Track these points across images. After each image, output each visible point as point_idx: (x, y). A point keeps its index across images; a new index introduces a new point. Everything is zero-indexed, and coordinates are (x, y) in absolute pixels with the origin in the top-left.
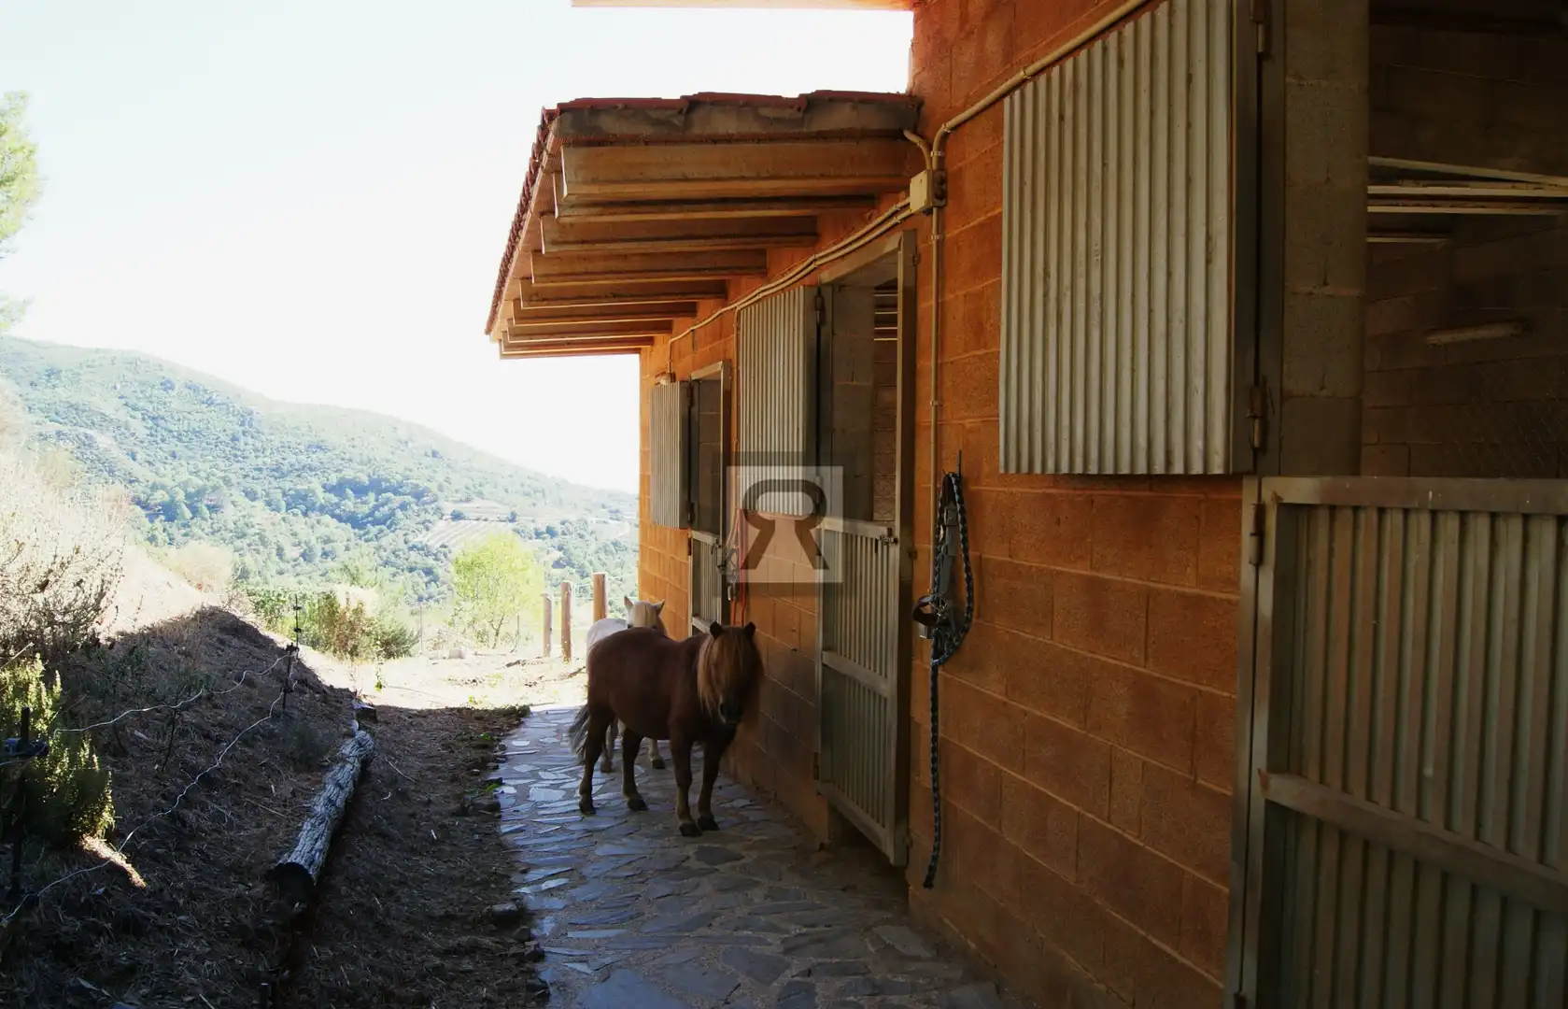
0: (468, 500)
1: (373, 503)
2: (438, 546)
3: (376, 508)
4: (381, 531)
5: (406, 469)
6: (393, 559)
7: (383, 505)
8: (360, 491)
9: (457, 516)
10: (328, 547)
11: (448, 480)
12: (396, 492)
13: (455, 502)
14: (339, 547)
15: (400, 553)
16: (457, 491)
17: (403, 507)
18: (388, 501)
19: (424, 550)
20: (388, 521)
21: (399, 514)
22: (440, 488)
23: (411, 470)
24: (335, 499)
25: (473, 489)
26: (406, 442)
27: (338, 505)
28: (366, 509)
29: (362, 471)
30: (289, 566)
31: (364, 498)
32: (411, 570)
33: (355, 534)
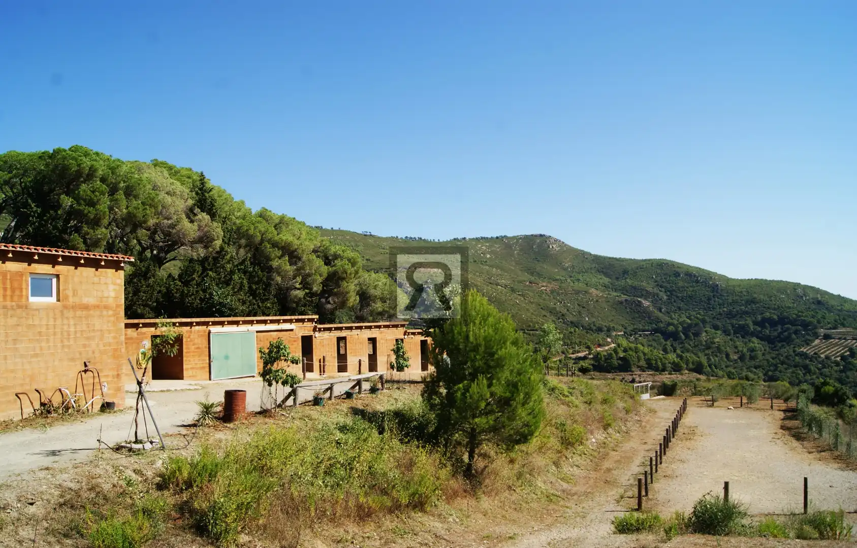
0: (835, 328)
1: (780, 330)
2: (812, 353)
3: (781, 333)
4: (783, 346)
5: (799, 312)
6: (786, 361)
7: (785, 331)
8: (773, 323)
9: (827, 337)
10: (753, 354)
11: (824, 318)
12: (793, 325)
13: (826, 329)
14: (759, 354)
15: (790, 357)
16: (829, 323)
17: (796, 332)
18: (788, 329)
19: (804, 355)
20: (788, 340)
21: (794, 336)
22: (819, 322)
23: (802, 312)
24: (759, 329)
25: (839, 321)
26: (802, 297)
27: (760, 332)
28: (776, 334)
29: (774, 314)
30: (732, 363)
31: (776, 328)
32: (795, 366)
33: (769, 347)
